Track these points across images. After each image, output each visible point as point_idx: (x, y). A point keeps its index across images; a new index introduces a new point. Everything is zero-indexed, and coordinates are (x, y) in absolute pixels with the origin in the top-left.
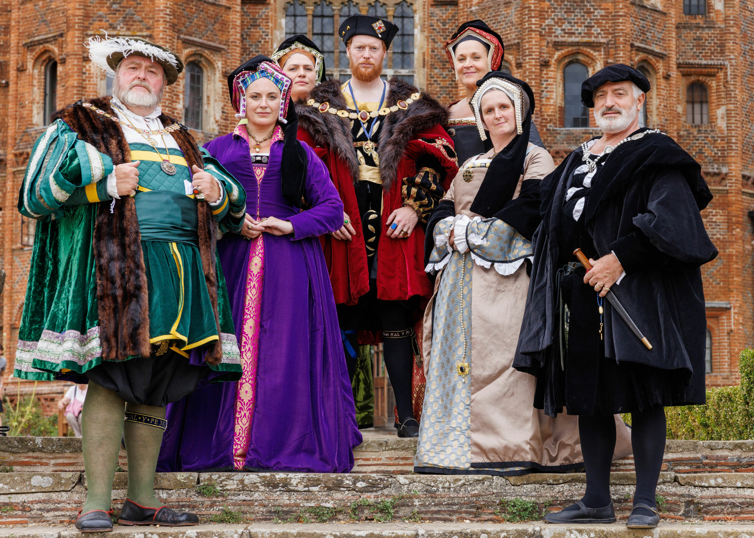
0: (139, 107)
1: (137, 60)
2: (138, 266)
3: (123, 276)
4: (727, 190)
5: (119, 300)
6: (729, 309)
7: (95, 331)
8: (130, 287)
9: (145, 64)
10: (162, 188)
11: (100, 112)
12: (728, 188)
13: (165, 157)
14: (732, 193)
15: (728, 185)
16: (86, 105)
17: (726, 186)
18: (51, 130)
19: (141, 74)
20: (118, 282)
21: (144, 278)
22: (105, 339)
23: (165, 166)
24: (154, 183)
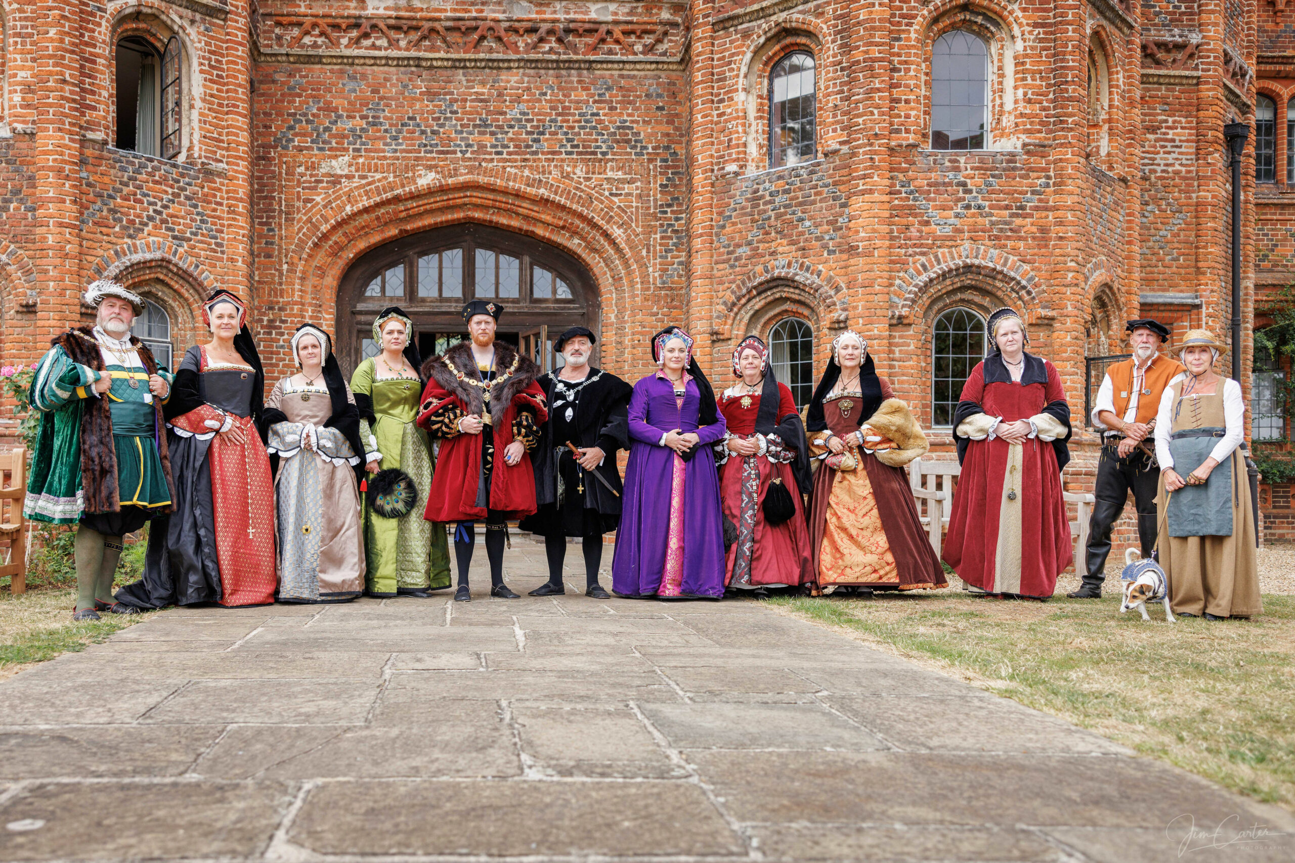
0: (114, 332)
1: (114, 300)
2: (111, 452)
3: (100, 457)
4: (1199, 78)
5: (97, 473)
6: (1198, 307)
7: (80, 493)
8: (106, 465)
9: (119, 303)
10: (131, 399)
11: (87, 337)
12: (1200, 73)
13: (131, 374)
14: (1207, 83)
15: (1200, 67)
16: (76, 333)
17: (1196, 68)
18: (53, 352)
19: (117, 310)
20: (97, 460)
21: (115, 459)
22: (87, 499)
23: (131, 382)
24: (125, 395)
